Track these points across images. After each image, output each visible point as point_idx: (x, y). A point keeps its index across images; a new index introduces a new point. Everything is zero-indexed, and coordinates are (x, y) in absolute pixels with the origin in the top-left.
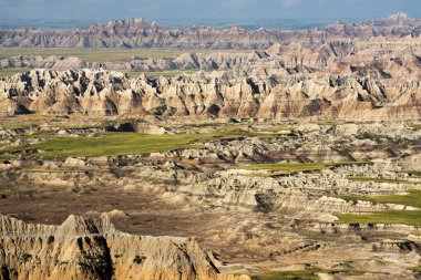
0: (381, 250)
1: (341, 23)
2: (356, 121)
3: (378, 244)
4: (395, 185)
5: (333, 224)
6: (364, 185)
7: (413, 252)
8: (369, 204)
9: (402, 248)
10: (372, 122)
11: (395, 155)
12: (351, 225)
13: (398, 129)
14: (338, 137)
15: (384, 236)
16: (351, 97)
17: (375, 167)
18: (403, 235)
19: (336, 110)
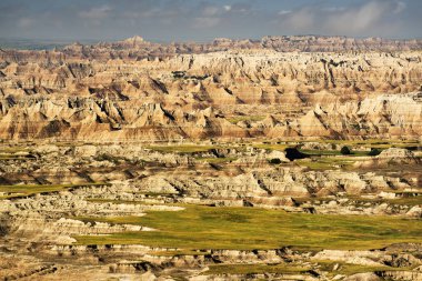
0: (118, 271)
1: (79, 44)
2: (95, 142)
3: (115, 266)
4: (132, 206)
5: (71, 247)
6: (102, 206)
7: (149, 272)
8: (106, 226)
9: (137, 268)
10: (111, 144)
11: (132, 177)
12: (89, 246)
13: (135, 151)
14: (77, 159)
15: (121, 256)
16: (89, 119)
17: (113, 189)
18: (139, 256)
19: (75, 132)
